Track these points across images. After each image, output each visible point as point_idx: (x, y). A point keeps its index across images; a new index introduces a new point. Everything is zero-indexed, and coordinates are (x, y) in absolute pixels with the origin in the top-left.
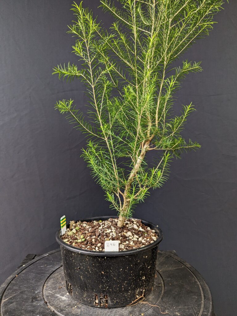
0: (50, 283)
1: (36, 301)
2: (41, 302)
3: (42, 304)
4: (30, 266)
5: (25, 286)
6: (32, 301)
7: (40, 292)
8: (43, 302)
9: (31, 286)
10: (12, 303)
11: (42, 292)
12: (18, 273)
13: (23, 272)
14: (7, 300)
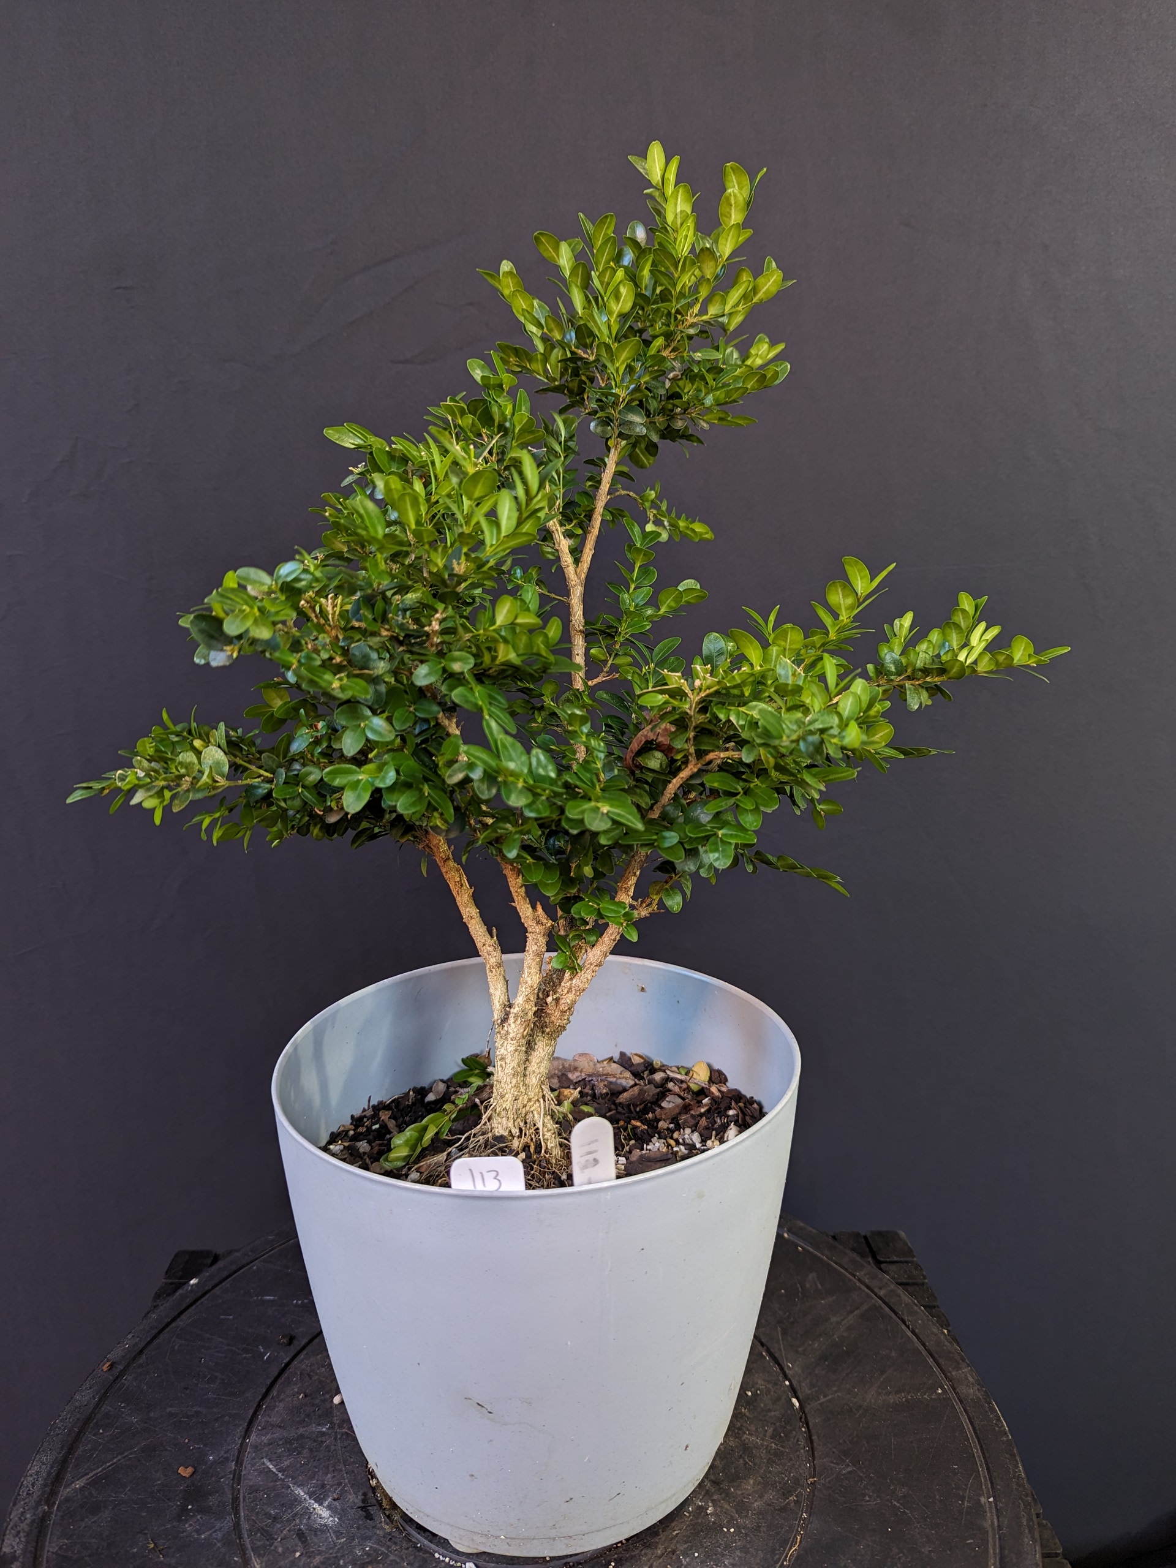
0: (281, 1405)
1: (199, 1512)
2: (218, 1525)
3: (219, 1535)
4: (217, 1290)
5: (171, 1414)
6: (182, 1514)
7: (227, 1459)
8: (228, 1522)
9: (197, 1413)
10: (95, 1509)
11: (239, 1462)
12: (161, 1326)
13: (180, 1323)
14: (82, 1489)
